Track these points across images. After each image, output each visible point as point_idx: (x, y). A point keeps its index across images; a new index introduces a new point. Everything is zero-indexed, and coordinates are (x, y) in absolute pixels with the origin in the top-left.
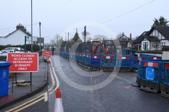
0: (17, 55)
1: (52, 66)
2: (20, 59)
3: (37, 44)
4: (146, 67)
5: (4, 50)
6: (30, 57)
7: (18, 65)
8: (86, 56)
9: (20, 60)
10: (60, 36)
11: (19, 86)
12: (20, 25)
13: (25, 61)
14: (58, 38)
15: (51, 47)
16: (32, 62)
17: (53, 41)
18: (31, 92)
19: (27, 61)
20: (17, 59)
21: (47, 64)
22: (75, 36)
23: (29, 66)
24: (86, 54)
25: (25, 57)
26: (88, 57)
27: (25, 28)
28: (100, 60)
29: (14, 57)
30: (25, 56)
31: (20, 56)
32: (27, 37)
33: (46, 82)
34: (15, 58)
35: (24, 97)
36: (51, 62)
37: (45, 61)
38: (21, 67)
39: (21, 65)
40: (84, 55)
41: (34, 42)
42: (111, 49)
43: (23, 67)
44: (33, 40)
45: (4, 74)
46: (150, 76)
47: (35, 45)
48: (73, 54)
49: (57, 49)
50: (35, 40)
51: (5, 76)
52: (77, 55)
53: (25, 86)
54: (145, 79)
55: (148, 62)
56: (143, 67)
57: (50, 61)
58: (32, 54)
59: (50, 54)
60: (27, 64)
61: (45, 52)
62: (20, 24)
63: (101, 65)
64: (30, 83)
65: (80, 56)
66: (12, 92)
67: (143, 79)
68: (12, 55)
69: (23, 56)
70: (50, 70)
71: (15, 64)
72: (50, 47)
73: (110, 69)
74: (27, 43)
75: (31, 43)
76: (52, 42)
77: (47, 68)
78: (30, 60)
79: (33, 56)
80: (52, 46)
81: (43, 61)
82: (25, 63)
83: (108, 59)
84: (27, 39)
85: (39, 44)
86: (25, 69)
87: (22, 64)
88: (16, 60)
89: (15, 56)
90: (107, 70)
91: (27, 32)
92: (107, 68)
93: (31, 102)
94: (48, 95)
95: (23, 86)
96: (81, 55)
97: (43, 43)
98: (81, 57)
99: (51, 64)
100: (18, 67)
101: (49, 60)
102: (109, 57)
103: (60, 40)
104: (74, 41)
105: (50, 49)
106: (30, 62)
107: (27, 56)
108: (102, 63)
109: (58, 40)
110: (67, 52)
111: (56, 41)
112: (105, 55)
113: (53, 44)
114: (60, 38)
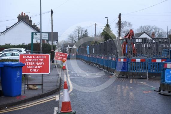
0: (29, 56)
1: (68, 73)
2: (31, 60)
3: (47, 42)
4: (165, 69)
5: (3, 52)
6: (41, 59)
7: (30, 67)
8: (112, 59)
9: (31, 62)
10: (83, 29)
11: (30, 89)
12: (23, 15)
13: (36, 63)
14: (80, 32)
15: (69, 47)
16: (43, 63)
17: (72, 38)
18: (43, 94)
19: (38, 62)
20: (29, 60)
21: (61, 70)
23: (40, 67)
24: (112, 56)
25: (37, 59)
26: (114, 60)
27: (29, 19)
28: (128, 64)
29: (25, 59)
30: (37, 57)
31: (31, 57)
32: (34, 34)
33: (58, 87)
34: (27, 59)
35: (36, 97)
36: (67, 68)
38: (32, 69)
39: (32, 67)
40: (110, 58)
41: (44, 40)
43: (35, 69)
44: (42, 38)
45: (18, 74)
46: (168, 78)
47: (45, 44)
48: (98, 57)
50: (45, 37)
51: (19, 76)
53: (36, 89)
54: (165, 83)
55: (167, 63)
56: (163, 69)
57: (65, 67)
58: (43, 55)
59: (65, 57)
60: (38, 65)
61: (59, 54)
62: (22, 12)
63: (128, 70)
64: (41, 86)
65: (106, 59)
66: (25, 93)
67: (163, 82)
68: (24, 57)
69: (34, 57)
70: (64, 77)
71: (27, 65)
72: (67, 46)
73: (140, 75)
74: (35, 41)
75: (39, 41)
77: (60, 75)
78: (41, 62)
79: (45, 57)
80: (71, 45)
81: (56, 67)
82: (37, 65)
83: (138, 62)
84: (34, 36)
85: (50, 43)
86: (37, 70)
87: (33, 65)
88: (28, 62)
89: (27, 57)
90: (137, 77)
91: (33, 24)
92: (137, 73)
93: (43, 101)
94: (59, 97)
95: (34, 89)
97: (57, 41)
99: (66, 71)
100: (29, 69)
101: (64, 65)
102: (140, 60)
105: (67, 50)
106: (41, 63)
107: (38, 57)
108: (130, 68)
109: (80, 36)
110: (90, 54)
111: (78, 37)
112: (134, 57)
113: (72, 42)
114: (84, 32)
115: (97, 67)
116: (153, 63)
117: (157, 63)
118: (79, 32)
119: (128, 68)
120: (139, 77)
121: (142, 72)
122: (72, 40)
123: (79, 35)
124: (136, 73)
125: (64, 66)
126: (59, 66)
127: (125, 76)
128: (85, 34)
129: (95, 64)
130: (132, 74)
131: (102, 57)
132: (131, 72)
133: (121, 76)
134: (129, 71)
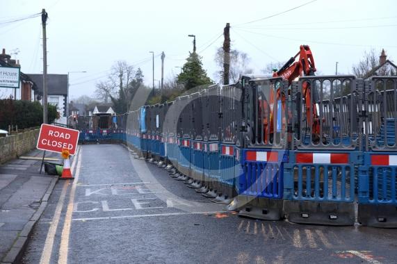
8: (222, 149)
10: (131, 68)
14: (125, 75)
15: (96, 110)
17: (105, 89)
22: (186, 66)
24: (220, 140)
28: (285, 172)
37: (50, 170)
40: (214, 147)
42: (334, 119)
48: (171, 141)
49: (115, 119)
50: (11, 80)
52: (186, 145)
57: (68, 171)
59: (72, 141)
61: (51, 133)
63: (286, 193)
65: (198, 148)
72: (92, 110)
73: (328, 213)
76: (104, 93)
77: (44, 204)
81: (43, 171)
83: (321, 166)
90: (317, 218)
92: (319, 205)
96: (202, 146)
97: (66, 95)
98: (202, 153)
99: (71, 186)
101: (67, 166)
102: (328, 155)
103: (133, 83)
104: (183, 86)
108: (292, 186)
109: (124, 85)
110: (149, 131)
111: (119, 89)
112: (306, 148)
113: (106, 100)
114: (133, 77)
115: (170, 172)
116: (376, 167)
117: (390, 168)
118: (121, 76)
119: (285, 186)
120: (324, 220)
121: (338, 203)
122: (106, 96)
123: (121, 84)
124: (315, 206)
125: (65, 170)
126: (50, 169)
127: (272, 216)
128: (138, 80)
129: (162, 159)
130: (300, 206)
131: (186, 142)
132: (296, 201)
133: (257, 213)
134: (288, 196)
